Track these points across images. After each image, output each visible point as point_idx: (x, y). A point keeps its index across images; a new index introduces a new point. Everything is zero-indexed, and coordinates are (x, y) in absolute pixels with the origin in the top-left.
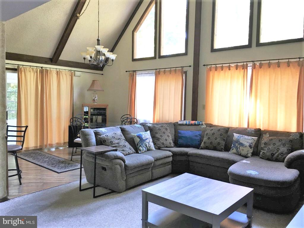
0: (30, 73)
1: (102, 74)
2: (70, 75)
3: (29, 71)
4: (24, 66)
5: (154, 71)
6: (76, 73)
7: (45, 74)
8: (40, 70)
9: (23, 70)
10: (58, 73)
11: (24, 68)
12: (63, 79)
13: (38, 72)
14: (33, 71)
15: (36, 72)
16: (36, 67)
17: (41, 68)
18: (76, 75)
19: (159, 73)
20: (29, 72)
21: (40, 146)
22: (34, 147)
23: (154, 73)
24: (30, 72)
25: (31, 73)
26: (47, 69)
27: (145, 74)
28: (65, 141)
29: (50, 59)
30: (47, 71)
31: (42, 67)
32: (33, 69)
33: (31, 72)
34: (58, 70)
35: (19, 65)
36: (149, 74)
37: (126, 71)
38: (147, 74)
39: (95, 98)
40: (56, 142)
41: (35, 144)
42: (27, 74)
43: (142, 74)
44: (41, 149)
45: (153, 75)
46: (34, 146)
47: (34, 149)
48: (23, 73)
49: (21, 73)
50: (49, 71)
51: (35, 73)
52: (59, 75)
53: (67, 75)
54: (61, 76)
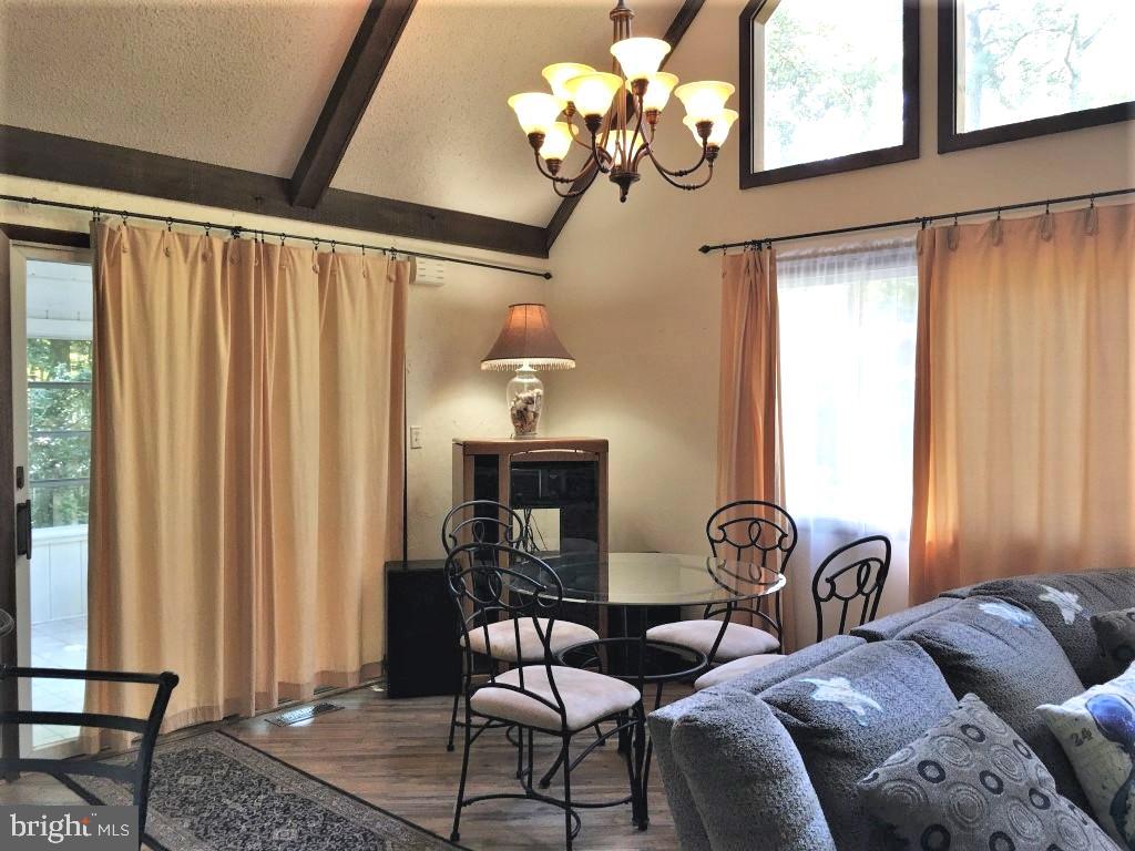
0: (170, 264)
1: (548, 276)
2: (390, 279)
3: (162, 254)
4: (132, 221)
5: (910, 234)
6: (419, 266)
7: (258, 269)
8: (226, 245)
9: (127, 246)
10: (325, 267)
11: (131, 231)
12: (353, 300)
13: (213, 258)
14: (186, 252)
15: (204, 257)
16: (202, 230)
17: (229, 236)
18: (418, 278)
19: (951, 240)
20: (163, 259)
21: (226, 701)
22: (195, 711)
23: (909, 245)
24: (168, 254)
25: (174, 263)
26: (268, 239)
27: (843, 252)
28: (367, 661)
29: (281, 181)
30: (268, 249)
31: (236, 230)
32: (184, 239)
33: (173, 256)
34: (325, 248)
35: (102, 214)
36: (873, 254)
37: (705, 249)
38: (854, 251)
39: (530, 407)
40: (317, 669)
41: (198, 692)
42: (148, 266)
43: (815, 255)
44: (235, 720)
45: (904, 258)
46: (193, 705)
47: (191, 721)
48: (126, 260)
49: (115, 263)
50: (279, 248)
51: (200, 266)
52: (333, 275)
53: (373, 276)
54: (341, 284)
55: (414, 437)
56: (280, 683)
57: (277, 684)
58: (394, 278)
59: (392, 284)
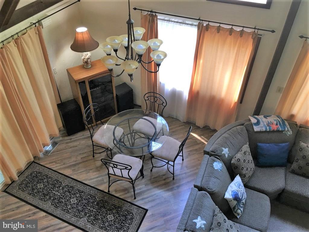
1: (79, 1)
2: (36, 33)
6: (43, 23)
10: (18, 43)
12: (28, 47)
18: (44, 27)
19: (207, 28)
34: (16, 37)
37: (135, 9)
52: (21, 45)
53: (32, 36)
54: (24, 46)
55: (55, 71)
56: (42, 144)
57: (41, 144)
58: (37, 32)
59: (38, 35)
